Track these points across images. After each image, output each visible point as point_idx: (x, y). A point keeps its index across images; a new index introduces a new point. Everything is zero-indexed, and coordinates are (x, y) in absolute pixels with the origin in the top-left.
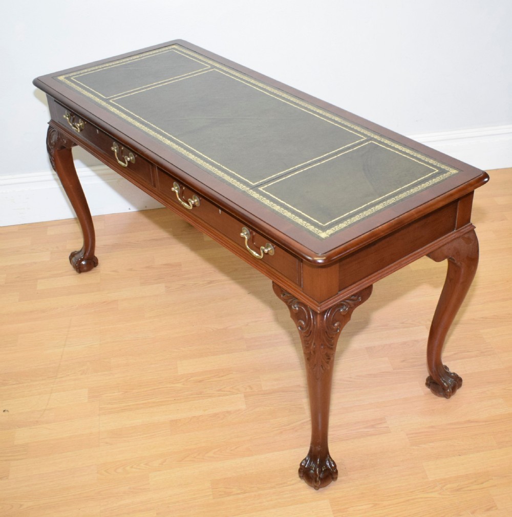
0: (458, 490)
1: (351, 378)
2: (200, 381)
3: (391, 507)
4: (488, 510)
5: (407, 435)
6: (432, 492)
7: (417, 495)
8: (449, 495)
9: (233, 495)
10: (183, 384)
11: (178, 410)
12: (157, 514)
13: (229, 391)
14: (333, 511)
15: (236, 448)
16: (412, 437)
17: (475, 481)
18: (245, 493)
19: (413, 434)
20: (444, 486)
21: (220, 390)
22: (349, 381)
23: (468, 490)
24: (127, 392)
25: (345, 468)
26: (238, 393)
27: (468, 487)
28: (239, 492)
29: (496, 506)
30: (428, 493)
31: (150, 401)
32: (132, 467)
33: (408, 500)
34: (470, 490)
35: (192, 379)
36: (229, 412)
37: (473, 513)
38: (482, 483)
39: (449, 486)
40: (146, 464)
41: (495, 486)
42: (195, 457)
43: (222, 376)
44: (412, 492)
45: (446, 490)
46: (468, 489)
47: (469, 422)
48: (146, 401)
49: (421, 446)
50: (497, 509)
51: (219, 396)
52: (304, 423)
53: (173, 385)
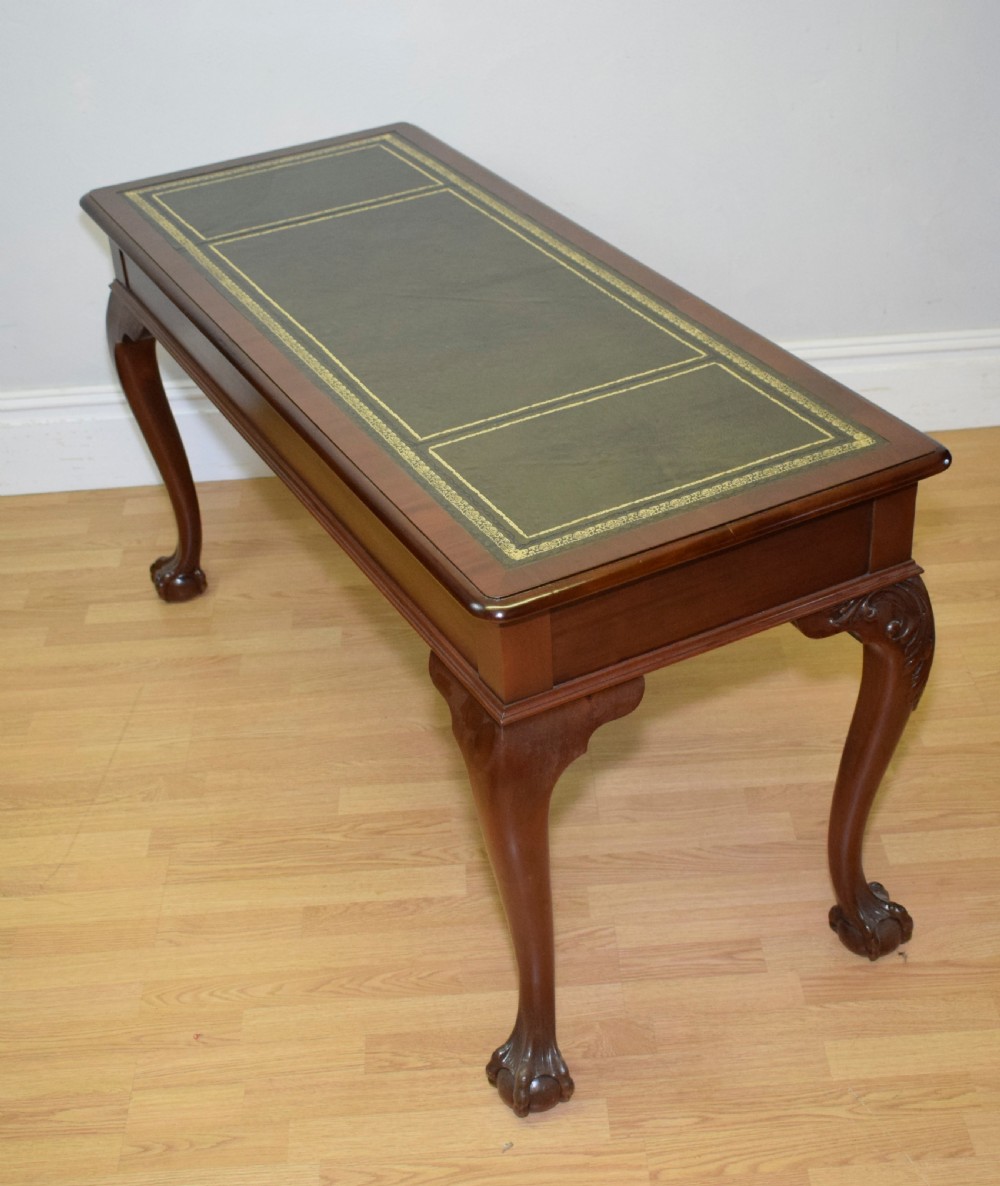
0: (892, 1107)
1: (700, 849)
2: (380, 832)
3: (737, 1126)
4: (952, 1155)
5: (802, 979)
6: (834, 1105)
7: (800, 1108)
8: (871, 1115)
9: (408, 1069)
10: (345, 836)
11: (325, 886)
12: (247, 1092)
13: (438, 858)
14: (611, 1123)
15: (429, 975)
16: (811, 986)
17: (935, 1092)
18: (432, 1067)
19: (814, 979)
20: (864, 1096)
21: (418, 854)
22: (696, 857)
23: (915, 1109)
24: (227, 842)
25: (654, 1037)
26: (453, 863)
27: (916, 1102)
28: (420, 1064)
29: (971, 1149)
30: (823, 1106)
31: (272, 863)
32: (212, 994)
33: (778, 1118)
34: (921, 1110)
35: (364, 826)
36: (429, 901)
37: (917, 1158)
38: (950, 1098)
39: (873, 1096)
40: (242, 991)
41: (979, 1106)
42: (342, 986)
43: (427, 826)
44: (789, 1101)
45: (866, 1103)
46: (917, 1106)
47: (945, 963)
48: (263, 864)
49: (827, 1005)
50: (973, 1155)
51: (414, 866)
52: (583, 935)
53: (323, 836)
